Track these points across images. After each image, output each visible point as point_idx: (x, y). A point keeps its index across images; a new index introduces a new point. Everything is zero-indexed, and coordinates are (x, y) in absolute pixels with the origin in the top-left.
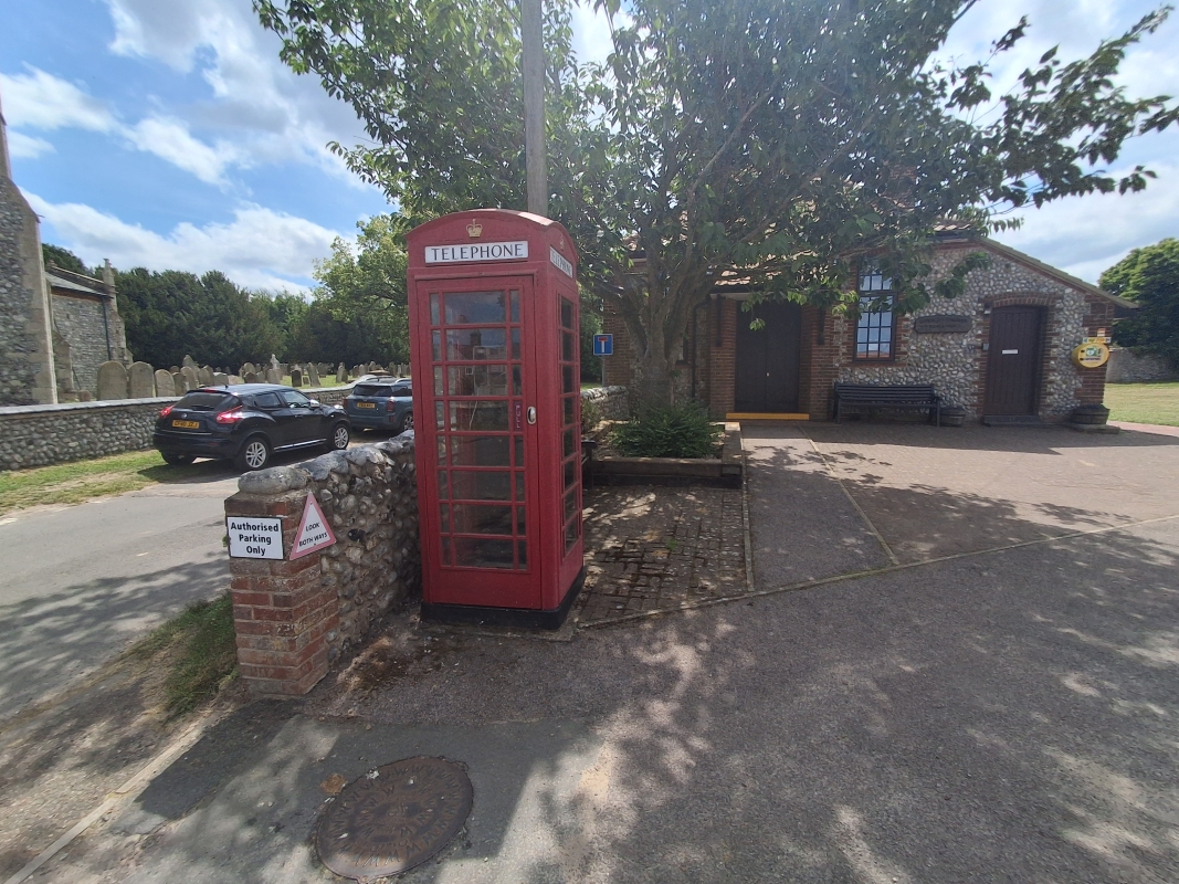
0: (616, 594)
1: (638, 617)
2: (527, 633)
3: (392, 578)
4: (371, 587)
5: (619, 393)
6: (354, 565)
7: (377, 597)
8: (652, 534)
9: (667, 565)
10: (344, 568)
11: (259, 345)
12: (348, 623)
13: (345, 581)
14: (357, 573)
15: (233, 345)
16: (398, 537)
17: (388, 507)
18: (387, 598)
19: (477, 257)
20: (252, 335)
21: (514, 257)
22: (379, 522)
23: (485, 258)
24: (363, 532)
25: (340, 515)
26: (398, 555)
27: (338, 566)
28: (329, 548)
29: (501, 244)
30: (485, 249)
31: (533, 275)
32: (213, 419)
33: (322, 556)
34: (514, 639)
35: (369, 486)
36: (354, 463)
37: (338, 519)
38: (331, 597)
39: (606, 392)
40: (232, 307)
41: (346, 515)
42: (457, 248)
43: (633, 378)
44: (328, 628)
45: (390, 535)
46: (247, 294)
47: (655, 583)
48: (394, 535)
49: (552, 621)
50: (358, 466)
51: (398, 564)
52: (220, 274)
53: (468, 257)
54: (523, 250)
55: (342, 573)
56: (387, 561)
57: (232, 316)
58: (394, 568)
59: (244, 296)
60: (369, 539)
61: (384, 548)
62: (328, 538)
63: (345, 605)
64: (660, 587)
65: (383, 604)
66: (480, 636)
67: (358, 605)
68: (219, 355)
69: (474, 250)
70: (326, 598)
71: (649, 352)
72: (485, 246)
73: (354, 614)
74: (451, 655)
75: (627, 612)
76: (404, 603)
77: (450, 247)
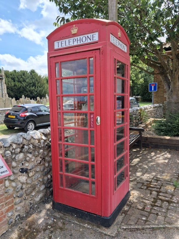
0: (143, 210)
1: (153, 228)
2: (95, 227)
3: (42, 187)
4: (31, 192)
5: (159, 107)
6: (23, 183)
7: (35, 196)
8: (167, 176)
9: (173, 195)
10: (17, 185)
11: (43, 91)
12: (19, 208)
13: (17, 191)
14: (24, 186)
15: (36, 91)
16: (46, 170)
17: (41, 158)
18: (39, 197)
19: (76, 44)
20: (41, 89)
21: (92, 41)
22: (36, 164)
23: (79, 43)
24: (27, 169)
25: (16, 162)
26: (46, 178)
27: (14, 184)
28: (9, 176)
29: (86, 36)
30: (79, 39)
31: (99, 49)
32: (19, 115)
33: (6, 180)
34: (88, 228)
35: (31, 149)
36: (25, 139)
37: (14, 164)
38: (10, 197)
39: (153, 107)
40: (37, 80)
41: (18, 162)
42: (67, 40)
43: (166, 100)
44: (8, 211)
45: (42, 169)
46: (41, 76)
47: (165, 206)
48: (44, 170)
49: (107, 223)
50: (27, 140)
51: (45, 182)
52: (34, 70)
53: (72, 44)
54: (96, 37)
55: (16, 187)
56: (40, 181)
57: (37, 82)
58: (44, 184)
59: (40, 77)
60: (30, 172)
61: (38, 175)
62: (8, 172)
63: (18, 200)
64: (168, 209)
65: (37, 199)
66: (73, 223)
67: (25, 200)
68: (33, 95)
69: (74, 40)
70: (7, 198)
71: (172, 90)
72: (79, 37)
73: (22, 204)
74: (58, 232)
75: (147, 223)
76: (48, 198)
77: (64, 40)
